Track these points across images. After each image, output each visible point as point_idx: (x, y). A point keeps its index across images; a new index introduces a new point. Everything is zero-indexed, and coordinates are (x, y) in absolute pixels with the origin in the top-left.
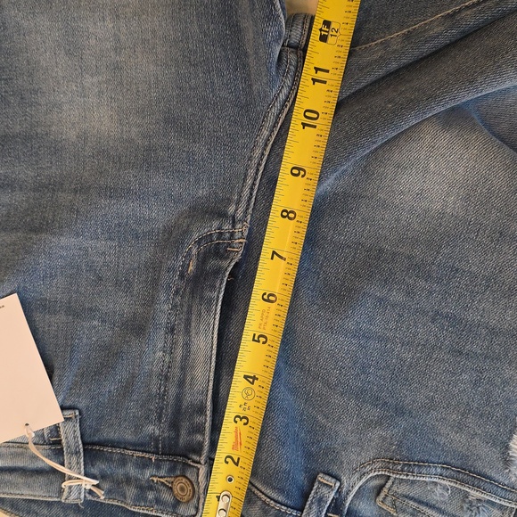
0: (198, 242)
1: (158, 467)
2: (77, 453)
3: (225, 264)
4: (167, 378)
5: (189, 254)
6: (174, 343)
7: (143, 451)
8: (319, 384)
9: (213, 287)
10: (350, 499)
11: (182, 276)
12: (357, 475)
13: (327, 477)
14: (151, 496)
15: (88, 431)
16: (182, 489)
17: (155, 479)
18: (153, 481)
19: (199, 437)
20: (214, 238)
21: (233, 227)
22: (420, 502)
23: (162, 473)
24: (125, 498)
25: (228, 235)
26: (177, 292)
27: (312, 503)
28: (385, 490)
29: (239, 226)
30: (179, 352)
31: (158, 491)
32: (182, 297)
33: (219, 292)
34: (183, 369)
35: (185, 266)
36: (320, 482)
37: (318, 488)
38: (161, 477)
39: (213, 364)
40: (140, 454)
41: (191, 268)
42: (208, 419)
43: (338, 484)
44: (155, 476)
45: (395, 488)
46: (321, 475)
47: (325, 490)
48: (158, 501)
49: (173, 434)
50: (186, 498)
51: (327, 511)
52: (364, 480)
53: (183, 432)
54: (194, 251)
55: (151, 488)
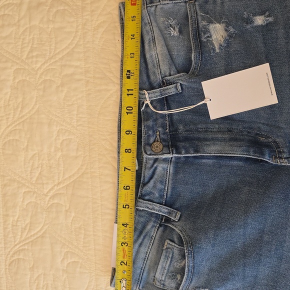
0: (275, 142)
1: (164, 134)
2: (162, 95)
3: (267, 157)
4: (206, 131)
5: (268, 137)
6: (223, 133)
7: (169, 125)
8: (219, 209)
9: (255, 152)
10: (171, 226)
11: (257, 134)
12: (180, 229)
13: (179, 215)
14: (151, 132)
15: (172, 98)
16: (157, 147)
17: (158, 133)
18: (157, 132)
19: (183, 152)
20: (278, 149)
21: (285, 158)
22: (172, 258)
23: (162, 136)
24: (146, 121)
25: (281, 156)
26: (249, 132)
27: (168, 209)
28: (173, 244)
29: (286, 161)
30: (220, 136)
31: (153, 136)
32: (247, 135)
33: (253, 156)
34: (213, 139)
35: (262, 136)
36: (177, 212)
37: (175, 212)
38: (159, 135)
39: (218, 155)
40: (168, 124)
41: (262, 139)
42: (192, 155)
43: (177, 220)
44: (159, 133)
45: (175, 248)
46: (180, 213)
47: (174, 215)
48: (149, 136)
49: (181, 139)
50: (153, 149)
51: (165, 216)
52: (179, 232)
53: (183, 144)
54: (270, 140)
55: (154, 132)
